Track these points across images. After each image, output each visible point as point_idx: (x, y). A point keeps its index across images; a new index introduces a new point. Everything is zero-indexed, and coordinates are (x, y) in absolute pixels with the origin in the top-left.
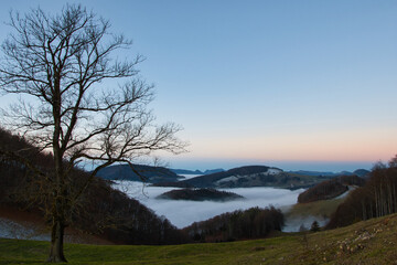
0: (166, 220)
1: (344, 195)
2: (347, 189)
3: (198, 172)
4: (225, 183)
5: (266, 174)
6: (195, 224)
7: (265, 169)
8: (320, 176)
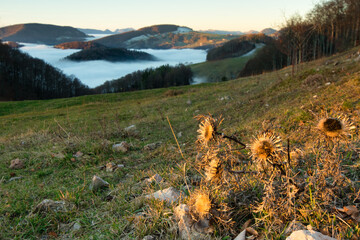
0: (76, 80)
1: (251, 53)
2: (254, 47)
3: (107, 31)
4: (135, 42)
5: (176, 32)
6: (107, 83)
7: (175, 28)
8: (228, 36)
